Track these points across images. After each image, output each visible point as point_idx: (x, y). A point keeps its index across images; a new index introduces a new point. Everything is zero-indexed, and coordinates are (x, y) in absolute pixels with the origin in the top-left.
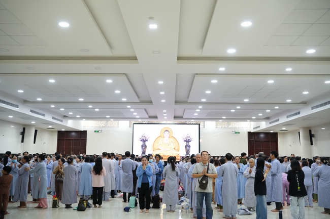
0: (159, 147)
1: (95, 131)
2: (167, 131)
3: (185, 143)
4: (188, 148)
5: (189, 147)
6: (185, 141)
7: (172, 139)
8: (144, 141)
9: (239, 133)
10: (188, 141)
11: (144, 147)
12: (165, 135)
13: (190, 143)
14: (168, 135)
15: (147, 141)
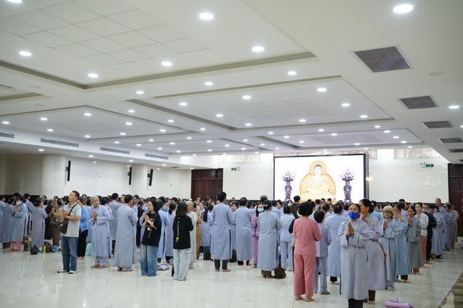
0: (308, 189)
1: (232, 169)
2: (318, 166)
3: (344, 183)
4: (347, 190)
5: (350, 188)
6: (343, 180)
7: (325, 178)
8: (288, 180)
9: (432, 166)
10: (348, 180)
11: (288, 189)
12: (316, 172)
13: (351, 183)
14: (320, 172)
15: (292, 180)
